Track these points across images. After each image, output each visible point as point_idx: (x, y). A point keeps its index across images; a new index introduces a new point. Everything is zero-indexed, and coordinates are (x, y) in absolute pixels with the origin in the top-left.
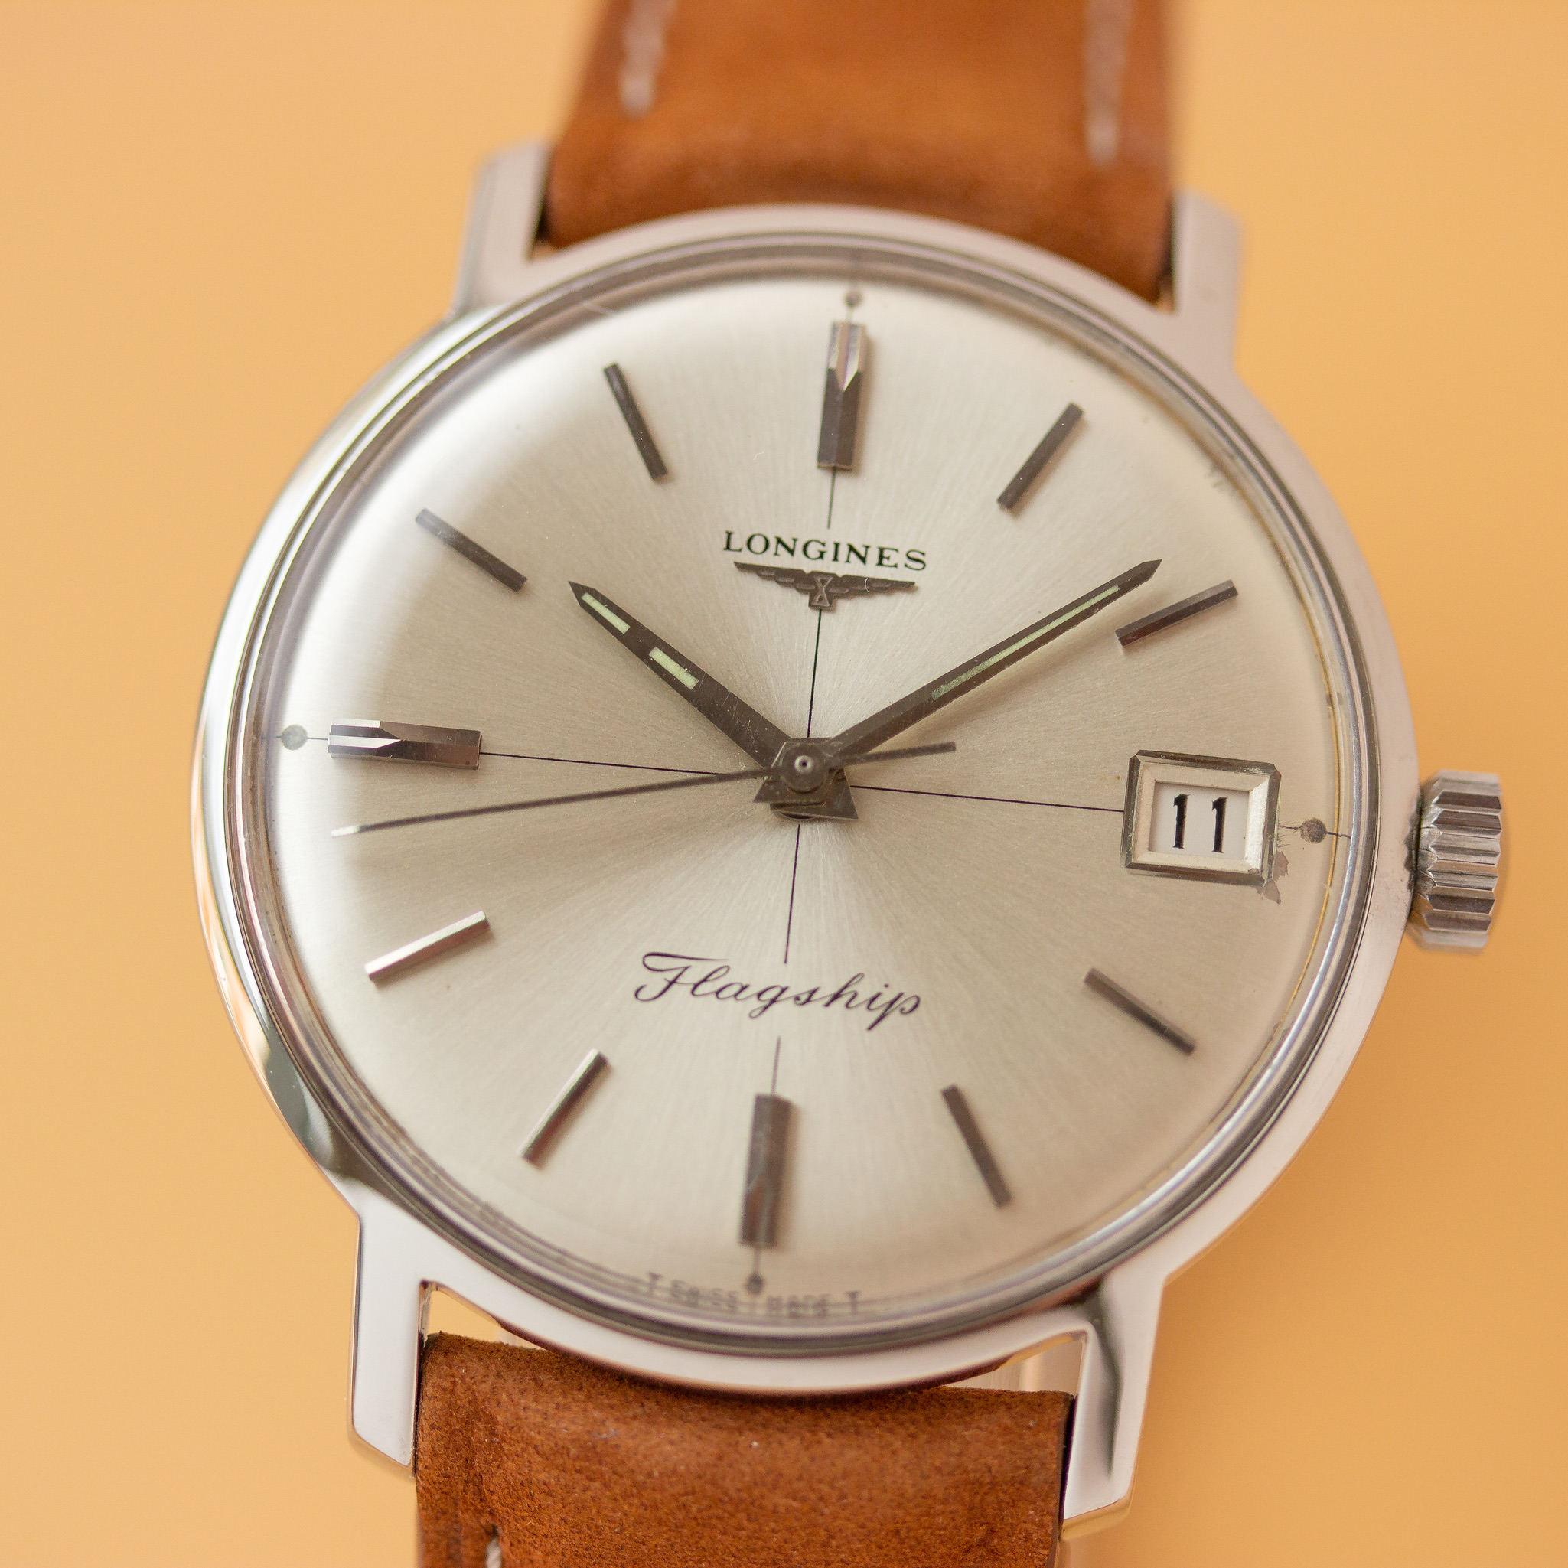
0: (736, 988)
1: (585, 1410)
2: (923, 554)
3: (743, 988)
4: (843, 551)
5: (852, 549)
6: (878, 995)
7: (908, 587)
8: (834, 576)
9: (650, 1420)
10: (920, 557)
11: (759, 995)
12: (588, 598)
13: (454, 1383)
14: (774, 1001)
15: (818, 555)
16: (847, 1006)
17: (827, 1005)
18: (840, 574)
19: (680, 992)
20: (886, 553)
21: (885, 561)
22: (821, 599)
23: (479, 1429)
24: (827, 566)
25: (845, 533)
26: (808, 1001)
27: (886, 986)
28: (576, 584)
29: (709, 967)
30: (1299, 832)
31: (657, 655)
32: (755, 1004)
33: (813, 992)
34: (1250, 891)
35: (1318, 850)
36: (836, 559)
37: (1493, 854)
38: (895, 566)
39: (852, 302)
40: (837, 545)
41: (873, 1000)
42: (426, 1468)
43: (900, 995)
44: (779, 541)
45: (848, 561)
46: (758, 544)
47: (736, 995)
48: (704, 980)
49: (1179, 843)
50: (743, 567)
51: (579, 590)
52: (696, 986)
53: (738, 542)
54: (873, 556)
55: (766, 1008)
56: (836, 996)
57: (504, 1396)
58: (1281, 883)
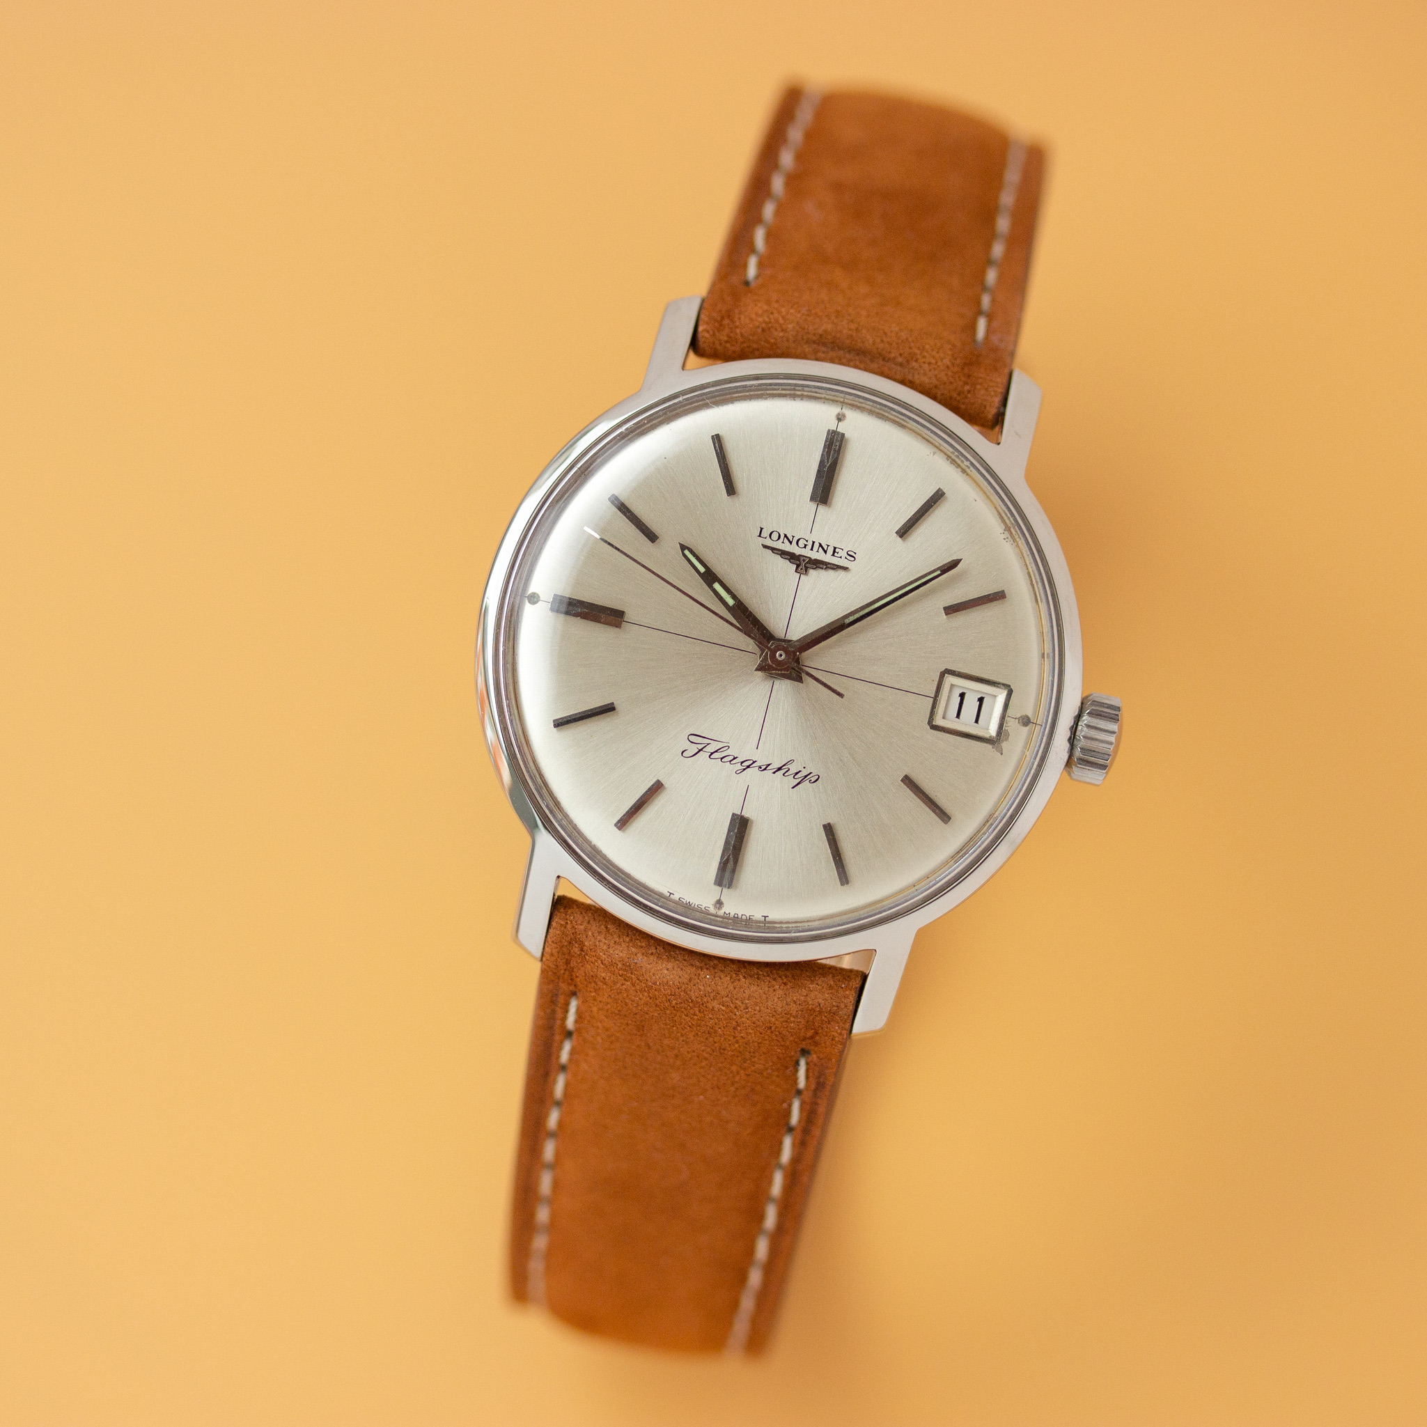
0: (731, 758)
1: (628, 947)
2: (855, 553)
3: (734, 758)
4: (816, 545)
5: (820, 545)
6: (800, 771)
7: (845, 569)
8: (810, 558)
9: (659, 957)
10: (853, 555)
11: (742, 763)
12: (687, 552)
13: (567, 923)
14: (748, 767)
15: (804, 546)
16: (784, 775)
17: (774, 773)
18: (813, 558)
19: (703, 756)
20: (837, 550)
21: (836, 554)
22: (801, 569)
23: (576, 947)
24: (807, 553)
25: (819, 537)
26: (765, 769)
27: (804, 768)
28: (683, 545)
29: (720, 745)
30: (1017, 720)
31: (717, 586)
32: (739, 767)
33: (769, 765)
34: (989, 746)
35: (1025, 730)
36: (812, 549)
37: (1111, 743)
38: (841, 557)
39: (840, 418)
40: (814, 542)
41: (797, 773)
42: (547, 960)
43: (811, 773)
44: (786, 536)
45: (818, 551)
46: (775, 536)
47: (730, 761)
48: (716, 751)
49: (958, 716)
50: (765, 547)
51: (683, 547)
52: (712, 754)
53: (765, 533)
54: (830, 551)
55: (744, 769)
56: (779, 769)
57: (590, 933)
58: (1004, 745)
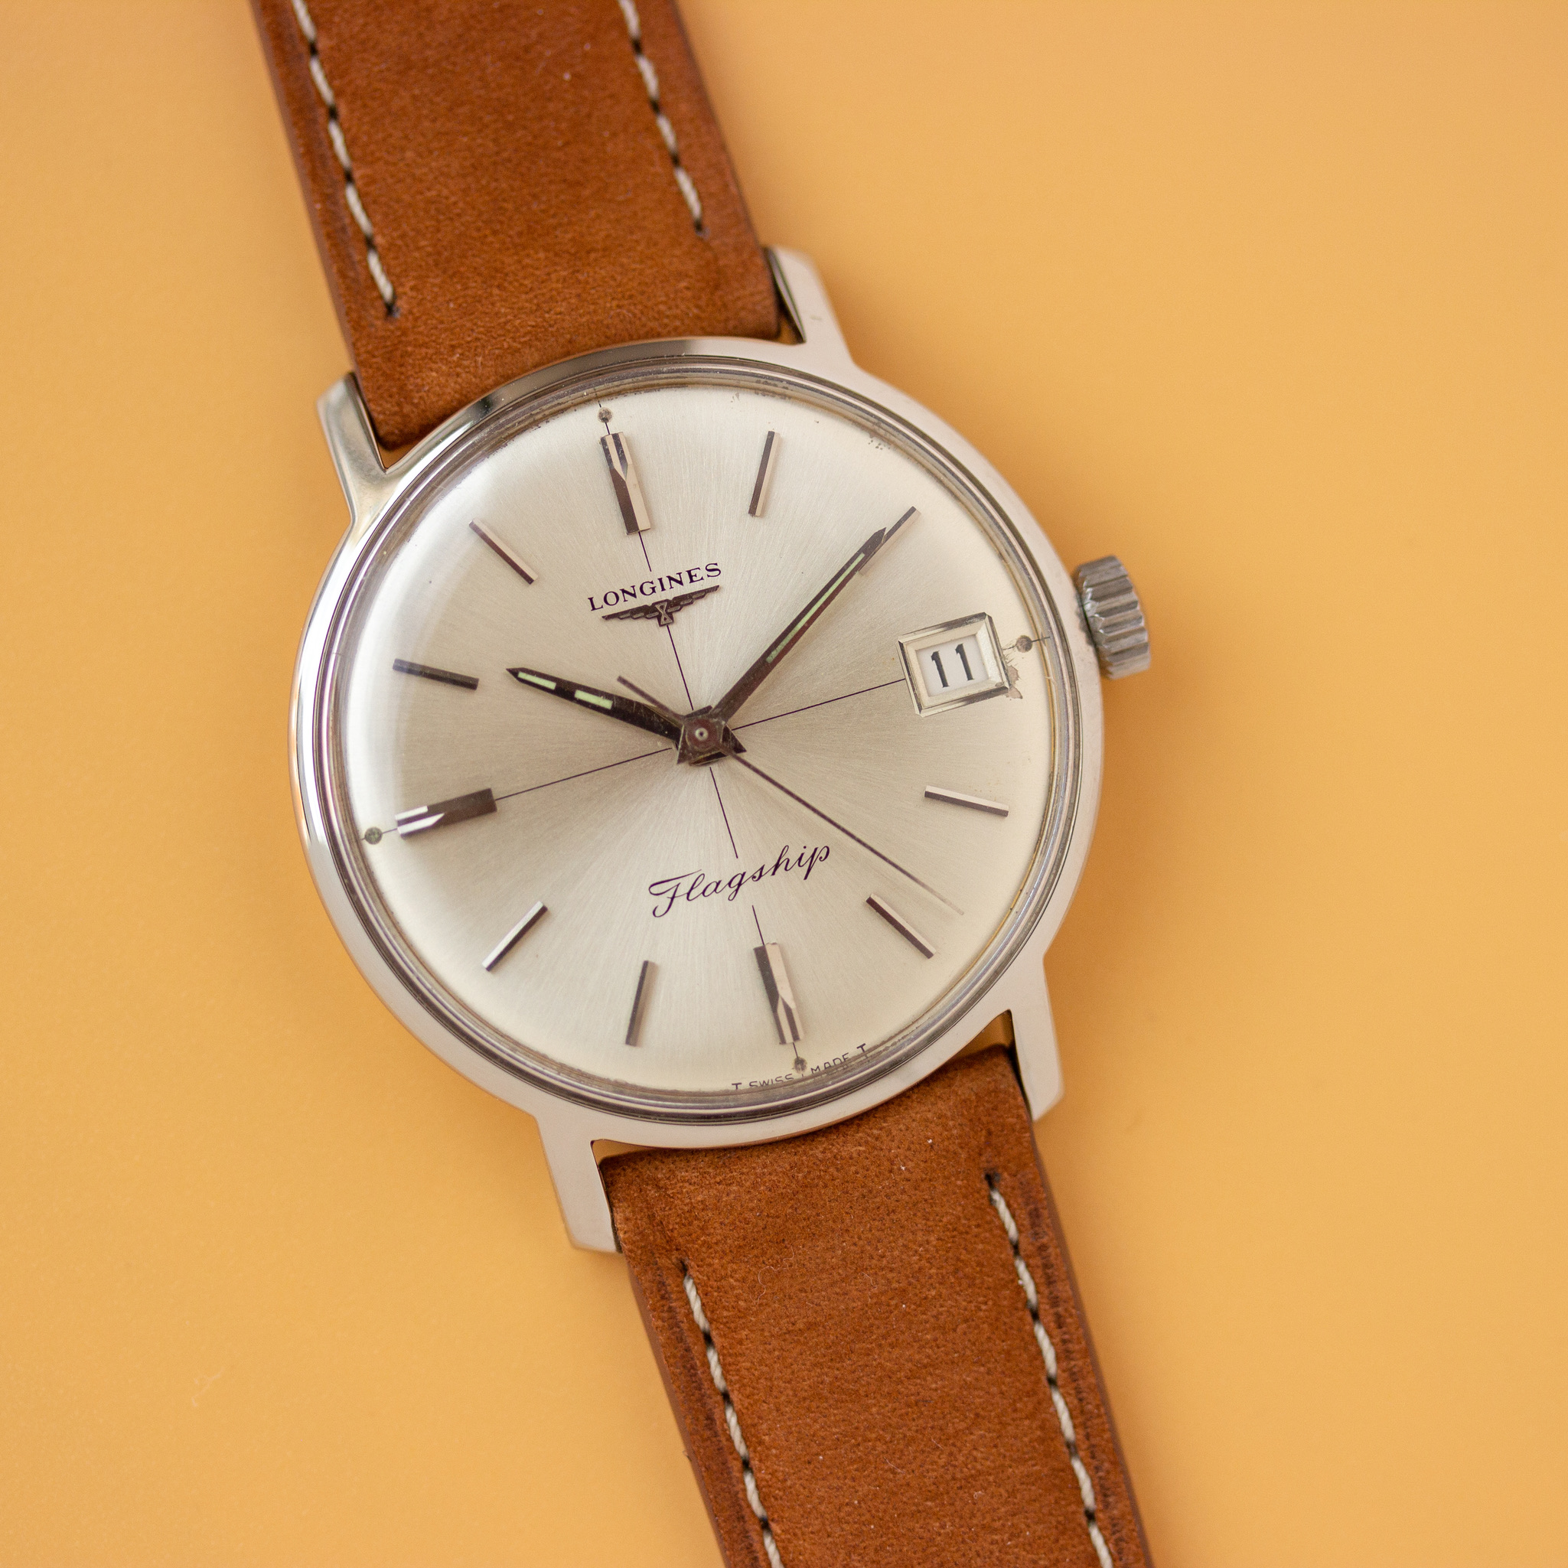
0: (714, 886)
2: (716, 564)
3: (718, 884)
4: (666, 581)
5: (670, 579)
6: (802, 855)
7: (715, 589)
8: (667, 600)
10: (715, 567)
11: (730, 884)
12: (522, 675)
14: (740, 884)
15: (651, 591)
16: (786, 869)
17: (773, 874)
18: (671, 598)
19: (681, 901)
20: (693, 573)
21: (694, 578)
22: (665, 619)
24: (660, 596)
25: (662, 571)
26: (761, 876)
27: (805, 847)
28: (513, 669)
29: (691, 880)
30: (1016, 648)
31: (580, 695)
32: (729, 891)
33: (762, 868)
34: (1001, 699)
35: (1033, 651)
36: (663, 589)
37: (1134, 605)
38: (702, 579)
39: (605, 418)
40: (660, 580)
41: (800, 859)
43: (816, 849)
44: (624, 591)
45: (671, 588)
46: (611, 599)
47: (715, 890)
48: (692, 888)
49: (945, 684)
50: (608, 618)
51: (514, 672)
52: (688, 894)
53: (599, 602)
54: (686, 578)
55: (737, 890)
56: (777, 866)
58: (1018, 685)
